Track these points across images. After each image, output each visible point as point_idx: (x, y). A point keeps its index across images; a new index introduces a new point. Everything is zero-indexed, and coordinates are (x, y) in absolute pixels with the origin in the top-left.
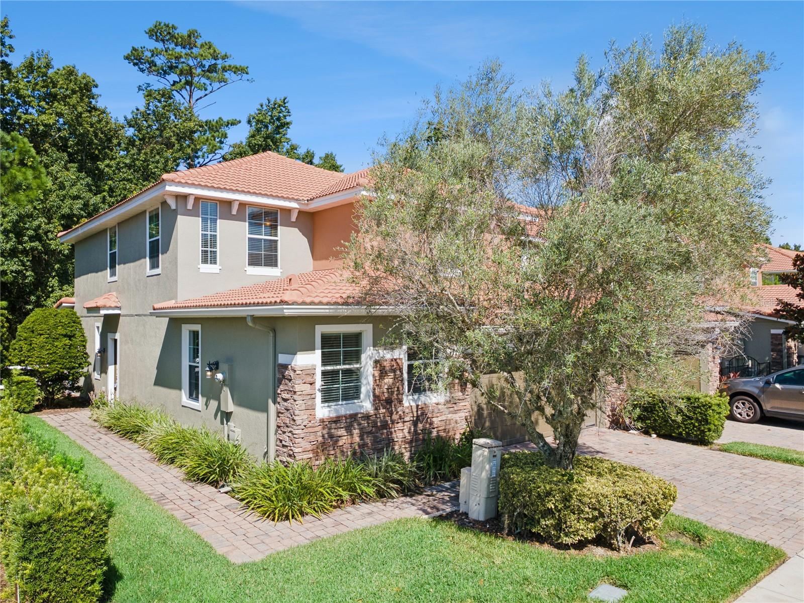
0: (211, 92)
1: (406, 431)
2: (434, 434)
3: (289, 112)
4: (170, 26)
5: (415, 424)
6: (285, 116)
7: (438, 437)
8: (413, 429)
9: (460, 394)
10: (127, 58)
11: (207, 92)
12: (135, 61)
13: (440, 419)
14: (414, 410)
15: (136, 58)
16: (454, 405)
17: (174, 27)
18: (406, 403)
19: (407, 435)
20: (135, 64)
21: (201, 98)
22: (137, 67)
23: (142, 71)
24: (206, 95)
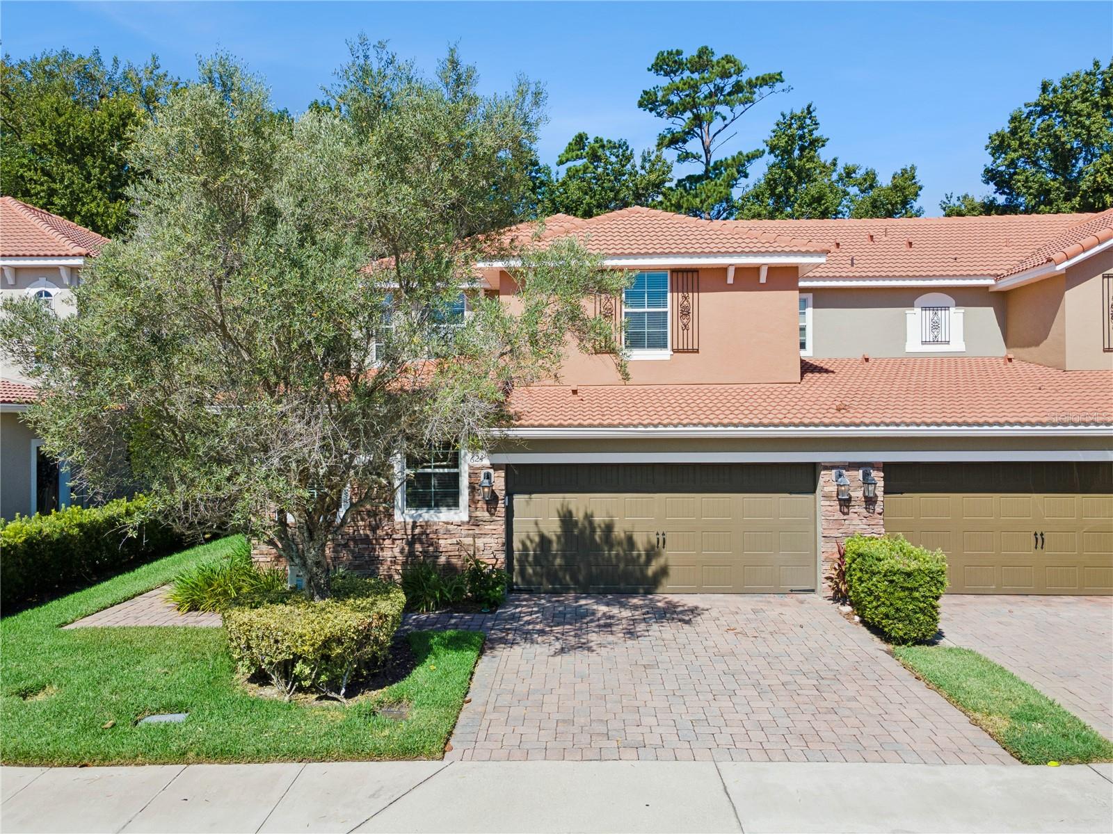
0: (732, 120)
1: (397, 550)
2: (442, 560)
3: (816, 124)
4: (674, 51)
5: (411, 544)
6: (811, 132)
7: (448, 564)
8: (407, 548)
9: (486, 514)
10: (640, 105)
11: (726, 122)
12: (650, 106)
13: (449, 541)
14: (409, 527)
15: (649, 102)
16: (473, 527)
17: (679, 53)
18: (398, 517)
19: (397, 554)
20: (651, 110)
21: (720, 131)
22: (654, 113)
23: (660, 115)
24: (726, 126)
